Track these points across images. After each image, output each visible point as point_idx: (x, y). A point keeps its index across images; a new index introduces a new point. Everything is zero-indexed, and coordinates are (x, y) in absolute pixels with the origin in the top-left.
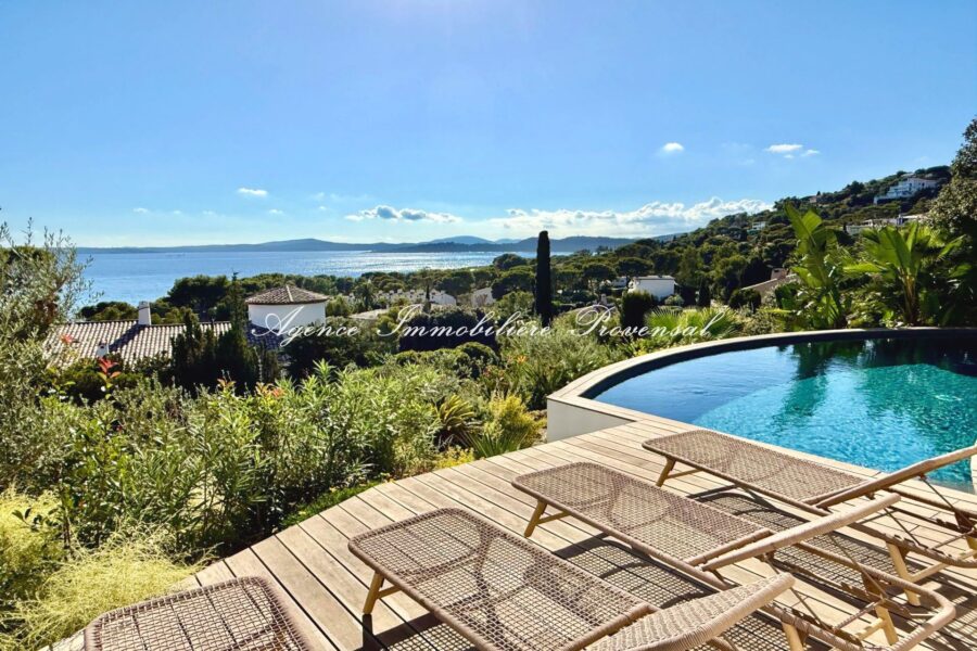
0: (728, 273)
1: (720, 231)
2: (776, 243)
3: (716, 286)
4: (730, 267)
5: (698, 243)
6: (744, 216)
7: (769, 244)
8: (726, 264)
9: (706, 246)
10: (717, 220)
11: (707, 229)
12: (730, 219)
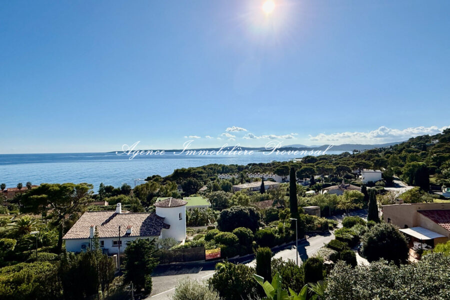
0: (410, 170)
1: (413, 144)
2: (438, 155)
3: (404, 177)
4: (411, 167)
5: (400, 151)
6: (427, 136)
7: (435, 155)
8: (409, 166)
9: (404, 153)
10: (413, 138)
11: (407, 143)
12: (420, 138)
